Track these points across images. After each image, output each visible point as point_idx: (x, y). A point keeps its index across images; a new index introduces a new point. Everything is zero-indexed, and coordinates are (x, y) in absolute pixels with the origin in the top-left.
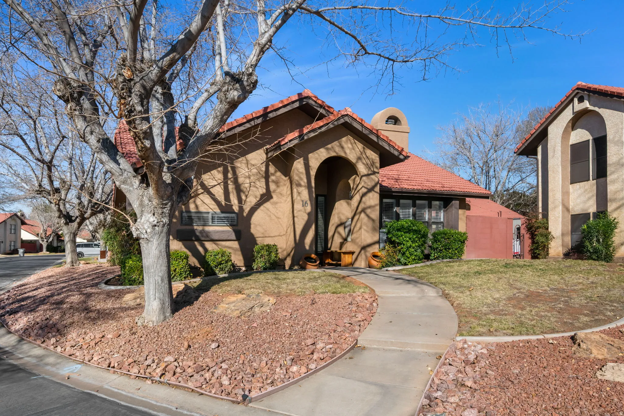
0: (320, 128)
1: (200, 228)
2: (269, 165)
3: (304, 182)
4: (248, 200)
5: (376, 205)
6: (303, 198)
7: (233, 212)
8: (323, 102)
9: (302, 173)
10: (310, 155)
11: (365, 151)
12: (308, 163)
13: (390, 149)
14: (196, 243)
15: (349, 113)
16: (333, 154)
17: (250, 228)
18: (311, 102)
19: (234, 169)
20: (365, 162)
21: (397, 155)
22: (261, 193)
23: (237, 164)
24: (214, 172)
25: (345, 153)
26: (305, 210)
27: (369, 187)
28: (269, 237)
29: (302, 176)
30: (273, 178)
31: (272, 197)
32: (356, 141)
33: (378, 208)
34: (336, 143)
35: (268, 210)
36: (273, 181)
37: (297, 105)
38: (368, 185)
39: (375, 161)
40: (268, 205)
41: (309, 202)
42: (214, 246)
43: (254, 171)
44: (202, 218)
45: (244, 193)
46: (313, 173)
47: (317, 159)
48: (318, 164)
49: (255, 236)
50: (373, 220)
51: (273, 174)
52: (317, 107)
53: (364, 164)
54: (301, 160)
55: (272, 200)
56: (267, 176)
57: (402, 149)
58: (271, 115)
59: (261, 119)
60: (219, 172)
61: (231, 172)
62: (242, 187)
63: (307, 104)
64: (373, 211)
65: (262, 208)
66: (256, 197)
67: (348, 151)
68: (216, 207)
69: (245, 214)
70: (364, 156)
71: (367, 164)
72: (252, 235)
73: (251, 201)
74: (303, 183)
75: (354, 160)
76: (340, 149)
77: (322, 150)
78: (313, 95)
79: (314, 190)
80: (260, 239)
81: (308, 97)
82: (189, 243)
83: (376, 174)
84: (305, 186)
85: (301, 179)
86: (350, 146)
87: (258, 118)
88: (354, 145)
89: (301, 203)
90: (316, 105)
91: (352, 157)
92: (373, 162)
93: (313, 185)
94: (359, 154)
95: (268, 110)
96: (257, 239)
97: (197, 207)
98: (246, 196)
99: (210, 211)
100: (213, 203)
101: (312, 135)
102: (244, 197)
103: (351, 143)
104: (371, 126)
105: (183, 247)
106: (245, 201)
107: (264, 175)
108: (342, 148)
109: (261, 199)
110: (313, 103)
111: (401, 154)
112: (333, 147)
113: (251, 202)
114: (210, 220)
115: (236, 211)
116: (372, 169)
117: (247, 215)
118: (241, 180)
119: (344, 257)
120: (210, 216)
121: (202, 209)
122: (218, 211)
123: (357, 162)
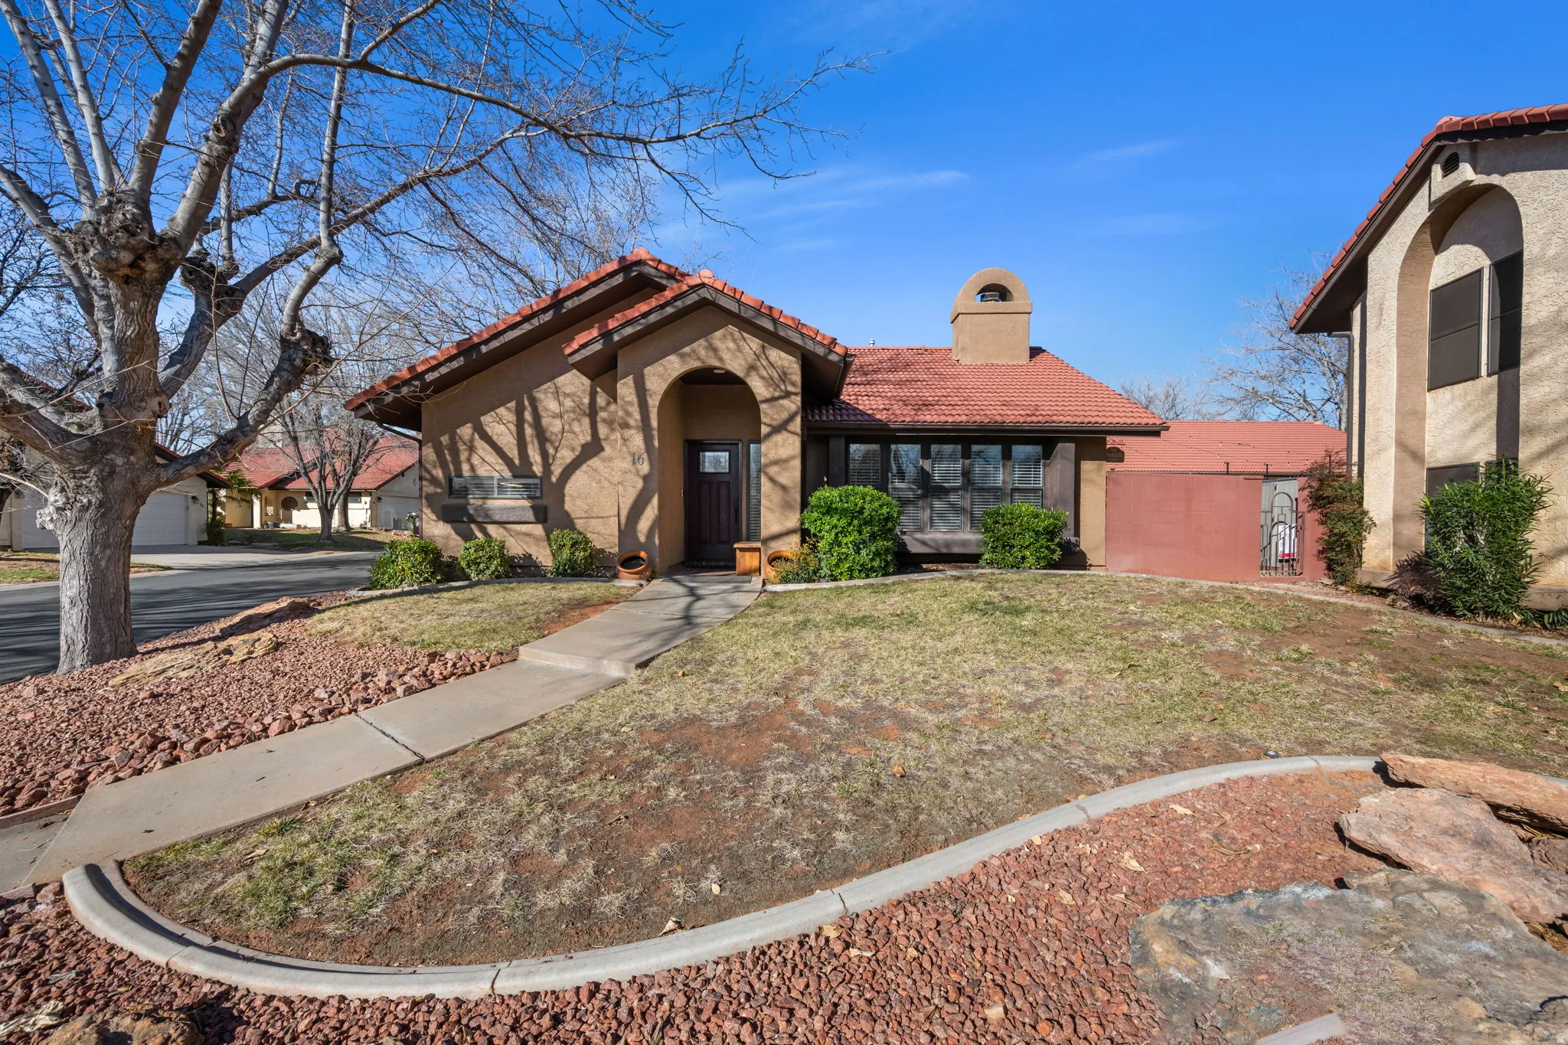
0: (645, 315)
1: (479, 502)
2: (597, 392)
3: (636, 420)
4: (558, 455)
5: (793, 458)
6: (634, 449)
7: (535, 476)
8: (670, 266)
9: (630, 403)
10: (648, 370)
11: (767, 353)
12: (643, 383)
13: (805, 343)
14: (473, 526)
15: (706, 281)
16: (695, 364)
17: (563, 502)
18: (647, 270)
19: (534, 402)
20: (764, 373)
21: (822, 354)
22: (583, 442)
23: (539, 395)
24: (501, 411)
25: (721, 359)
26: (637, 471)
27: (774, 423)
28: (598, 517)
29: (630, 409)
30: (603, 415)
31: (602, 449)
32: (746, 335)
33: (797, 463)
34: (702, 342)
35: (595, 470)
36: (604, 421)
37: (619, 279)
38: (773, 419)
39: (790, 371)
40: (595, 462)
41: (645, 456)
42: (502, 531)
43: (568, 403)
44: (481, 485)
45: (552, 443)
46: (654, 402)
47: (661, 376)
48: (664, 386)
49: (573, 516)
50: (784, 488)
51: (603, 409)
52: (661, 277)
53: (762, 378)
54: (629, 380)
55: (602, 454)
56: (593, 412)
57: (834, 341)
58: (569, 304)
59: (551, 312)
60: (509, 409)
61: (529, 409)
62: (548, 434)
63: (641, 275)
64: (785, 469)
65: (584, 467)
66: (573, 450)
67: (726, 356)
68: (505, 468)
69: (554, 479)
70: (765, 363)
71: (772, 378)
72: (567, 514)
73: (566, 456)
74: (632, 422)
75: (740, 374)
76: (711, 354)
77: (673, 358)
78: (648, 257)
79: (655, 433)
80: (581, 521)
81: (640, 263)
82: (461, 526)
83: (793, 397)
84: (637, 428)
85: (628, 414)
86: (731, 345)
87: (544, 310)
88: (742, 343)
89: (630, 458)
90: (659, 274)
91: (735, 365)
92: (785, 374)
93: (654, 423)
94: (751, 357)
95: (561, 296)
96: (576, 521)
97: (473, 468)
98: (556, 449)
99: (496, 474)
100: (500, 461)
101: (629, 330)
102: (551, 451)
103: (734, 341)
104: (756, 301)
105: (453, 532)
106: (554, 456)
107: (587, 411)
108: (715, 350)
109: (582, 453)
110: (653, 271)
111: (831, 351)
112: (693, 351)
113: (563, 458)
114: (496, 490)
115: (539, 474)
116: (783, 387)
117: (558, 480)
118: (545, 421)
119: (743, 556)
120: (495, 482)
121: (483, 471)
122: (507, 474)
123: (748, 374)
